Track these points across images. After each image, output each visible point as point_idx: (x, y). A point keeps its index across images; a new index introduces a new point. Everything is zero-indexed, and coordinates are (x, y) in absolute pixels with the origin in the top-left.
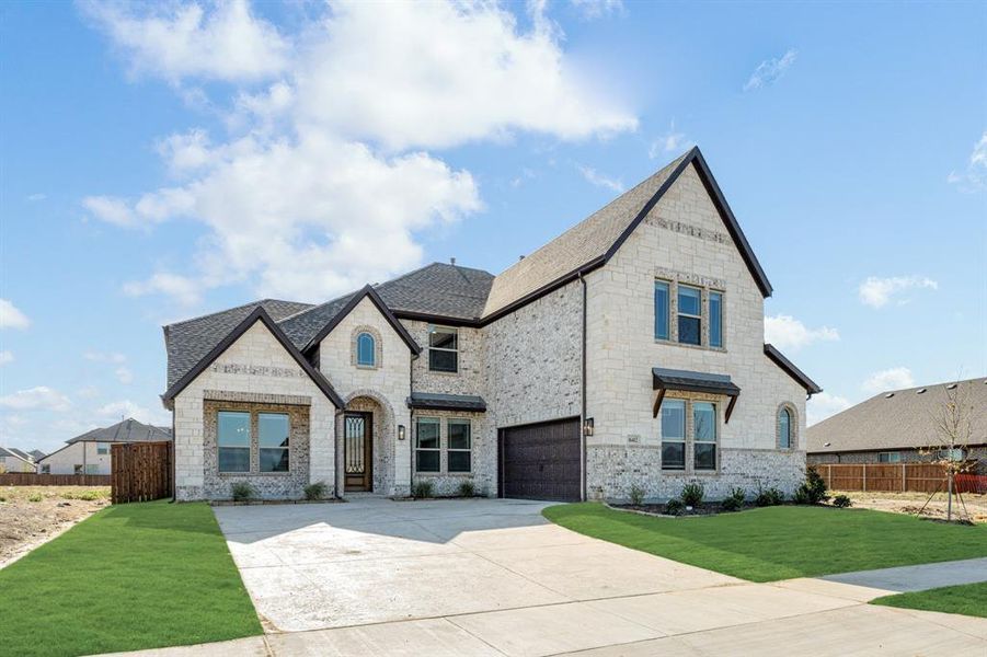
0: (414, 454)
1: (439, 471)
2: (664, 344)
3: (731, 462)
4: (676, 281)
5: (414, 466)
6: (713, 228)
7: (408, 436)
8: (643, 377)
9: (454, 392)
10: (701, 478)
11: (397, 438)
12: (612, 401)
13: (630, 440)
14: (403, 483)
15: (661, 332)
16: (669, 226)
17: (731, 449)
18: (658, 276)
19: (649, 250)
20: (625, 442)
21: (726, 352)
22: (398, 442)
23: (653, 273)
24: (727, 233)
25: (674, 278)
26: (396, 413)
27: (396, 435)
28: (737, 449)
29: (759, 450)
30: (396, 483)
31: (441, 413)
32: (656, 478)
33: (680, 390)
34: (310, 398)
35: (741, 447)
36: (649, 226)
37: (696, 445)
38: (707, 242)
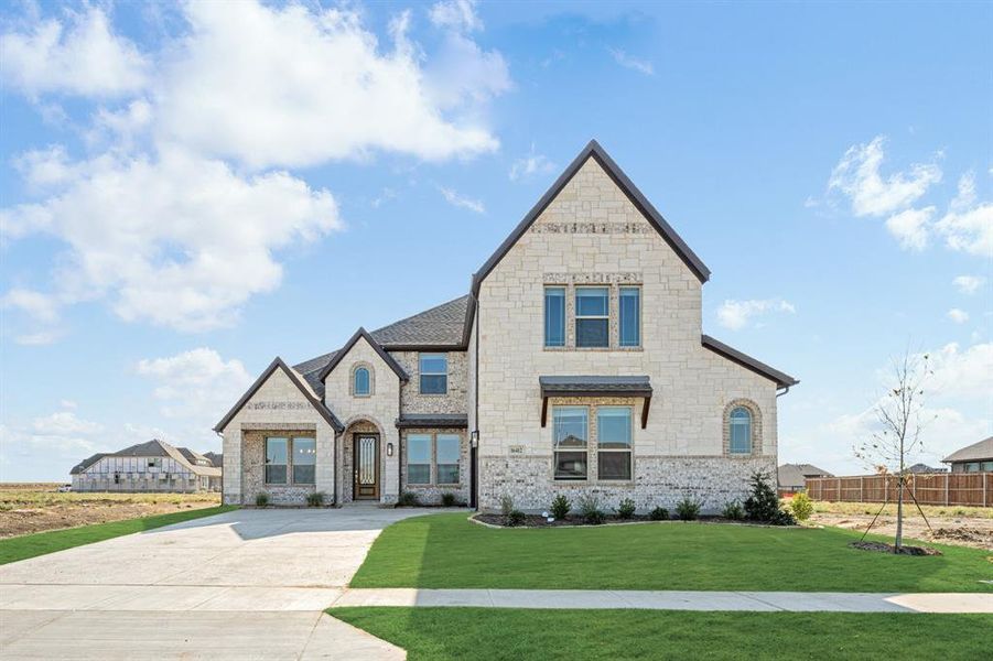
2: (555, 350)
3: (651, 471)
4: (571, 283)
6: (623, 219)
7: (397, 452)
8: (527, 387)
10: (608, 488)
11: (386, 454)
12: (488, 413)
13: (513, 451)
15: (553, 338)
16: (562, 230)
17: (653, 457)
18: (547, 282)
19: (535, 259)
20: (506, 452)
21: (643, 350)
22: (387, 458)
23: (541, 281)
24: (644, 220)
25: (569, 280)
26: (388, 433)
28: (659, 457)
29: (694, 457)
32: (546, 488)
33: (577, 397)
34: (315, 424)
35: (666, 453)
36: (535, 235)
37: (599, 453)
38: (615, 236)
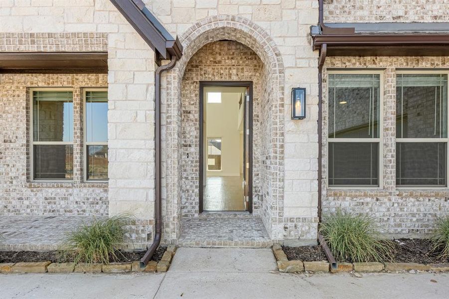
0: (325, 151)
1: (376, 183)
5: (325, 175)
7: (313, 111)
9: (412, 17)
11: (288, 116)
14: (301, 213)
22: (290, 125)
26: (288, 61)
27: (288, 108)
30: (287, 214)
31: (384, 62)
34: (104, 36)
